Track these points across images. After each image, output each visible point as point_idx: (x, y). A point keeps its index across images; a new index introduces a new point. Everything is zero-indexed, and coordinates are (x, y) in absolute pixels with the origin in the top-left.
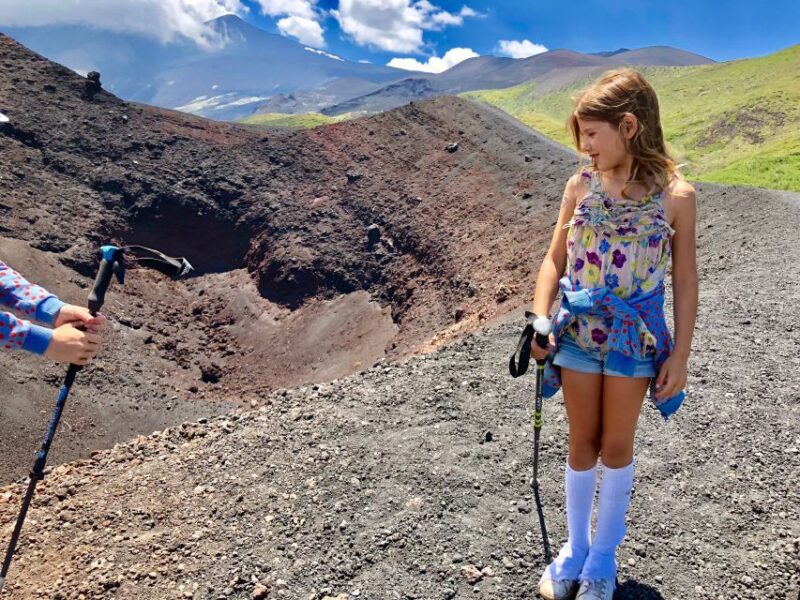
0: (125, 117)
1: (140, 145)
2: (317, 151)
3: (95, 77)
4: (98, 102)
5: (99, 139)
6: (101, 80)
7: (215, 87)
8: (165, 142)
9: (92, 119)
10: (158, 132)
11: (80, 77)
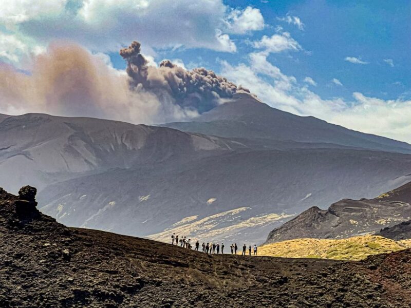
0: (66, 251)
1: (86, 294)
2: (370, 297)
3: (29, 193)
4: (30, 231)
5: (25, 287)
6: (37, 198)
7: (211, 200)
8: (124, 289)
9: (18, 256)
10: (116, 272)
11: (9, 196)
